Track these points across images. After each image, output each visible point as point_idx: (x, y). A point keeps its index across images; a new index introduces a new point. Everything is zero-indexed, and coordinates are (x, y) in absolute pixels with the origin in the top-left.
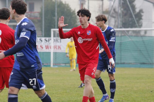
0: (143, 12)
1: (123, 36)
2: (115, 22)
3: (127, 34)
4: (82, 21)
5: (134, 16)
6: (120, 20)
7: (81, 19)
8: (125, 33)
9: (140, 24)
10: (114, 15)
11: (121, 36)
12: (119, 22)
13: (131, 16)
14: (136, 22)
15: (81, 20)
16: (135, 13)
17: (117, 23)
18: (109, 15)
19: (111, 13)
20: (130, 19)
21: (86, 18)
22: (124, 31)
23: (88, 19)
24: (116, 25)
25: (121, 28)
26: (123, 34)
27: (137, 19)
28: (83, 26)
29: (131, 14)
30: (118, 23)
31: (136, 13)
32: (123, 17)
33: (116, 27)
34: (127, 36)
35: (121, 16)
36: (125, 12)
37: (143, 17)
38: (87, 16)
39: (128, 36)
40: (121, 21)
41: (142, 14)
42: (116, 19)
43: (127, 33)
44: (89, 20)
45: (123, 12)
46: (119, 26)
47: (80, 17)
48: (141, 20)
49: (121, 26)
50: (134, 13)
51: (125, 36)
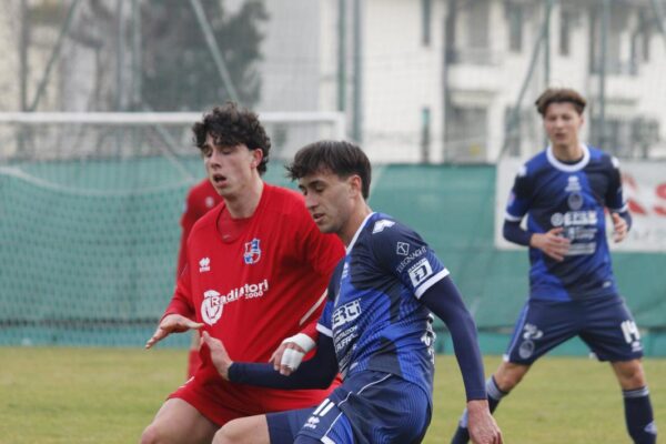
0: (264, 16)
1: (149, 157)
2: (101, 71)
3: (169, 147)
4: (223, 178)
5: (211, 40)
6: (128, 58)
7: (216, 166)
8: (162, 139)
9: (248, 89)
10: (95, 32)
11: (137, 158)
12: (127, 75)
13: (195, 40)
14: (224, 74)
15: (221, 172)
16: (216, 23)
17: (109, 80)
18: (65, 30)
19: (76, 16)
20: (189, 56)
21: (245, 156)
22: (153, 128)
23: (256, 164)
24: (104, 92)
25: (133, 108)
26: (145, 149)
27: (230, 55)
28: (235, 205)
29: (194, 25)
30: (119, 79)
31: (226, 19)
32: (144, 45)
33: (104, 104)
34: (172, 160)
35: (137, 38)
36: (158, 12)
37: (266, 48)
38: (252, 146)
39: (177, 156)
40: (134, 67)
41: (261, 27)
42: (104, 55)
43: (170, 140)
44: (262, 168)
45: (144, 14)
46: (124, 101)
47: (214, 154)
48: (255, 66)
49: (137, 98)
50: (209, 18)
51: (159, 155)
